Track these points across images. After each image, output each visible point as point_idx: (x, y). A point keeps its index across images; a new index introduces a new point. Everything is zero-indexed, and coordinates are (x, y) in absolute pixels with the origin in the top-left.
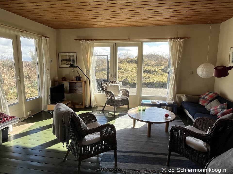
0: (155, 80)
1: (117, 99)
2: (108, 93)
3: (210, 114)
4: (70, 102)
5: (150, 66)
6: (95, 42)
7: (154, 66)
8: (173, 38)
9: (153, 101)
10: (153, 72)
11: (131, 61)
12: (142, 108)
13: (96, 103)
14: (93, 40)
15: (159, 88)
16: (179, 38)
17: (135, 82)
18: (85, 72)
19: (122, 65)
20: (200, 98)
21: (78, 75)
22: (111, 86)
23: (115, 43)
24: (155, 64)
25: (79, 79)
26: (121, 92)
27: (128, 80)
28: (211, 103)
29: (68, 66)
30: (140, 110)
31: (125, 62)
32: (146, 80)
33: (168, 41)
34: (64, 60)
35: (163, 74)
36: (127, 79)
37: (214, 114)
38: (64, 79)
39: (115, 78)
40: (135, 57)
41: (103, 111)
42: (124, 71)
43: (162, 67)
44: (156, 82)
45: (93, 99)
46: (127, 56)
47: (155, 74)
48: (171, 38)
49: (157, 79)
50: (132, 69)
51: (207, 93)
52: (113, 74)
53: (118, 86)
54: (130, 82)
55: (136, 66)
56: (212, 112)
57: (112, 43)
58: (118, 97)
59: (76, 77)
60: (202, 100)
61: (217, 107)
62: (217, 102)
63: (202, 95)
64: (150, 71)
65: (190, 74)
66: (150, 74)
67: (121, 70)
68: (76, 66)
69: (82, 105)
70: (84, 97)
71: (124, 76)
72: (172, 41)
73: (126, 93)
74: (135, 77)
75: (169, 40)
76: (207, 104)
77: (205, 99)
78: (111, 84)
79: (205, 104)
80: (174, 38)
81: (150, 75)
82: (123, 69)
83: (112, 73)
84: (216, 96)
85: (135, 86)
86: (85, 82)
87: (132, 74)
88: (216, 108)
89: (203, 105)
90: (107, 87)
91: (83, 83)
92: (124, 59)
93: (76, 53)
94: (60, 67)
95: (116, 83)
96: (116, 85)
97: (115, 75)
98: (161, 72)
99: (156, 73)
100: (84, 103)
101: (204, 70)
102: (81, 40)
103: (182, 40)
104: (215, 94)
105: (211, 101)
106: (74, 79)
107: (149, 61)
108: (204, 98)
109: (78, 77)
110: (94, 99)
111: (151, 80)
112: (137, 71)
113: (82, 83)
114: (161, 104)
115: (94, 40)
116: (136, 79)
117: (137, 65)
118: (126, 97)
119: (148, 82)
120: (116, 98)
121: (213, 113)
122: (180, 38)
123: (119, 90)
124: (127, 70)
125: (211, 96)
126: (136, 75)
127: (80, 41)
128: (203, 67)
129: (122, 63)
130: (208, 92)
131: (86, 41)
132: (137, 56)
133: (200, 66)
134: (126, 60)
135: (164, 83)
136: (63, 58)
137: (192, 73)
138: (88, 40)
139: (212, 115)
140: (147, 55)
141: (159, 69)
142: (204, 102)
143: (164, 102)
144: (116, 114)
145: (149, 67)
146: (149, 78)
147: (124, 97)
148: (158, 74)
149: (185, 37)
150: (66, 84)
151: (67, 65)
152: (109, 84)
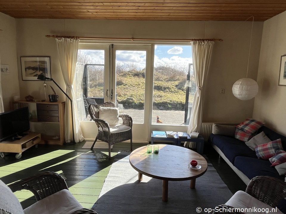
0: (167, 99)
1: (114, 132)
2: (100, 122)
3: (257, 157)
4: (39, 135)
5: (162, 81)
6: (80, 42)
7: (166, 81)
8: (198, 40)
9: (168, 133)
10: (165, 88)
11: (137, 75)
12: (153, 147)
13: (82, 137)
14: (77, 37)
15: (173, 109)
16: (206, 40)
17: (142, 102)
18: (64, 88)
19: (126, 79)
20: (237, 129)
21: (52, 93)
22: (105, 110)
23: (113, 45)
24: (167, 78)
25: (54, 98)
26: (120, 118)
27: (133, 99)
28: (254, 138)
29: (36, 78)
30: (149, 153)
31: (129, 75)
32: (156, 99)
33: (190, 44)
34: (29, 68)
35: (178, 91)
36: (131, 98)
37: (263, 157)
38: (30, 99)
39: (112, 98)
40: (143, 70)
41: (92, 149)
42: (128, 87)
43: (177, 83)
44: (169, 102)
45: (77, 130)
46: (132, 67)
47: (167, 91)
48: (196, 40)
49: (171, 98)
50: (138, 84)
51: (247, 122)
52: (108, 92)
53: (116, 111)
54: (136, 101)
55: (143, 80)
56: (259, 153)
57: (107, 43)
58: (115, 128)
59: (50, 95)
60: (239, 132)
61: (266, 145)
62: (264, 136)
63: (239, 124)
64: (161, 88)
65: (221, 93)
66: (161, 91)
67: (124, 85)
68: (48, 78)
69: (59, 139)
70: (62, 128)
71: (128, 93)
72: (197, 44)
73: (128, 120)
74: (142, 95)
75: (192, 42)
76: (247, 139)
77: (244, 130)
78: (105, 108)
79: (246, 139)
80: (200, 40)
81: (161, 93)
82: (126, 85)
83: (107, 90)
84: (260, 126)
85: (142, 107)
86: (64, 104)
87: (138, 91)
88: (265, 147)
89: (241, 139)
90: (99, 112)
91: (61, 106)
92: (128, 72)
93: (49, 57)
94: (23, 79)
95: (113, 106)
96: (113, 108)
97: (112, 94)
98: (175, 89)
99: (169, 90)
100: (61, 137)
101: (243, 87)
102: (57, 37)
103: (211, 44)
104: (259, 123)
105: (253, 135)
106: (47, 98)
107: (160, 75)
108: (242, 129)
109: (52, 96)
110: (79, 130)
111: (163, 100)
112: (145, 87)
113: (58, 105)
114: (180, 137)
115: (79, 37)
116: (143, 98)
117: (145, 79)
118: (129, 129)
119: (159, 102)
120: (112, 130)
121: (261, 156)
122: (209, 40)
123: (118, 116)
124: (132, 86)
125: (253, 127)
126: (144, 92)
127: (56, 39)
128: (241, 84)
129: (126, 77)
130: (247, 120)
131: (65, 40)
132: (144, 69)
133: (237, 82)
134: (131, 72)
135: (180, 104)
136: (28, 66)
137: (224, 91)
138: (69, 37)
139: (260, 158)
140: (157, 68)
141: (173, 85)
142: (243, 135)
143: (185, 136)
144: (113, 154)
145: (160, 82)
146: (161, 97)
147: (125, 128)
148: (172, 92)
149: (215, 40)
150: (33, 107)
151: (35, 76)
152: (101, 108)
